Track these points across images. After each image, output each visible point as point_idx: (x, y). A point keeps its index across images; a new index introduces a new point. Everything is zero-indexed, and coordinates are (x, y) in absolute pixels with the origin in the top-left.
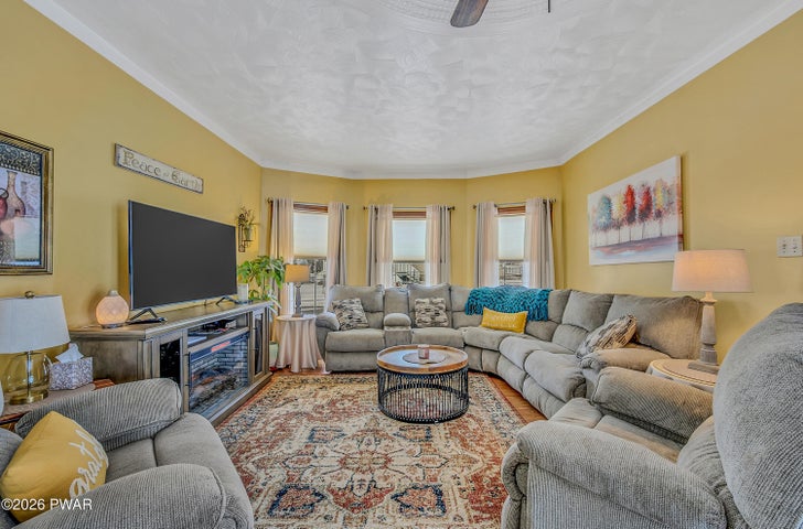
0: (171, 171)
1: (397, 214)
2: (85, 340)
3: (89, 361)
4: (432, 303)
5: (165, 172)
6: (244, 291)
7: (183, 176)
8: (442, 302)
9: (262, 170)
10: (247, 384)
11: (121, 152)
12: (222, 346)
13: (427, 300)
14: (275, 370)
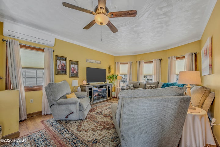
0: (95, 61)
1: (145, 63)
2: (81, 86)
3: (81, 89)
4: (150, 86)
5: (94, 61)
6: (108, 81)
7: (97, 61)
8: (154, 86)
9: (115, 57)
10: (107, 98)
11: (87, 60)
12: (101, 90)
13: (149, 85)
14: (114, 98)
